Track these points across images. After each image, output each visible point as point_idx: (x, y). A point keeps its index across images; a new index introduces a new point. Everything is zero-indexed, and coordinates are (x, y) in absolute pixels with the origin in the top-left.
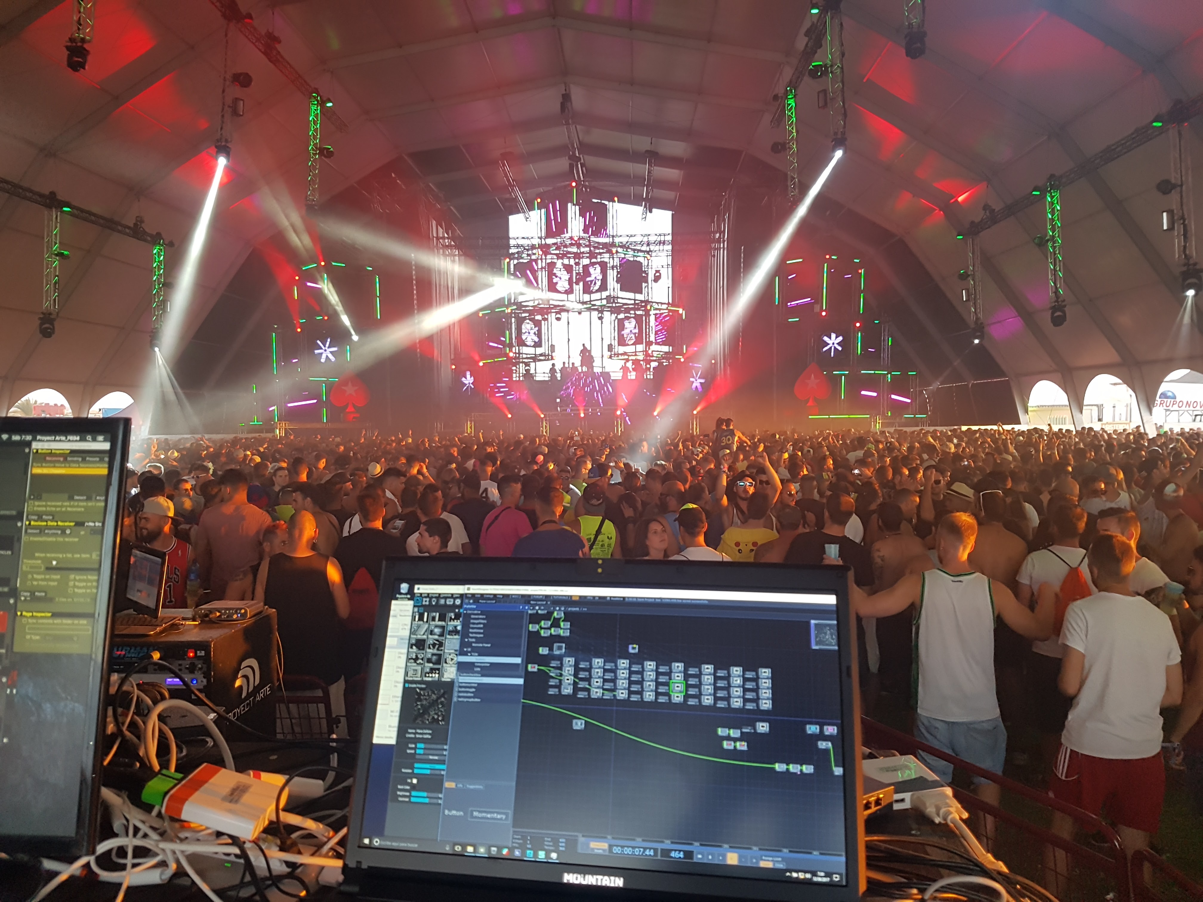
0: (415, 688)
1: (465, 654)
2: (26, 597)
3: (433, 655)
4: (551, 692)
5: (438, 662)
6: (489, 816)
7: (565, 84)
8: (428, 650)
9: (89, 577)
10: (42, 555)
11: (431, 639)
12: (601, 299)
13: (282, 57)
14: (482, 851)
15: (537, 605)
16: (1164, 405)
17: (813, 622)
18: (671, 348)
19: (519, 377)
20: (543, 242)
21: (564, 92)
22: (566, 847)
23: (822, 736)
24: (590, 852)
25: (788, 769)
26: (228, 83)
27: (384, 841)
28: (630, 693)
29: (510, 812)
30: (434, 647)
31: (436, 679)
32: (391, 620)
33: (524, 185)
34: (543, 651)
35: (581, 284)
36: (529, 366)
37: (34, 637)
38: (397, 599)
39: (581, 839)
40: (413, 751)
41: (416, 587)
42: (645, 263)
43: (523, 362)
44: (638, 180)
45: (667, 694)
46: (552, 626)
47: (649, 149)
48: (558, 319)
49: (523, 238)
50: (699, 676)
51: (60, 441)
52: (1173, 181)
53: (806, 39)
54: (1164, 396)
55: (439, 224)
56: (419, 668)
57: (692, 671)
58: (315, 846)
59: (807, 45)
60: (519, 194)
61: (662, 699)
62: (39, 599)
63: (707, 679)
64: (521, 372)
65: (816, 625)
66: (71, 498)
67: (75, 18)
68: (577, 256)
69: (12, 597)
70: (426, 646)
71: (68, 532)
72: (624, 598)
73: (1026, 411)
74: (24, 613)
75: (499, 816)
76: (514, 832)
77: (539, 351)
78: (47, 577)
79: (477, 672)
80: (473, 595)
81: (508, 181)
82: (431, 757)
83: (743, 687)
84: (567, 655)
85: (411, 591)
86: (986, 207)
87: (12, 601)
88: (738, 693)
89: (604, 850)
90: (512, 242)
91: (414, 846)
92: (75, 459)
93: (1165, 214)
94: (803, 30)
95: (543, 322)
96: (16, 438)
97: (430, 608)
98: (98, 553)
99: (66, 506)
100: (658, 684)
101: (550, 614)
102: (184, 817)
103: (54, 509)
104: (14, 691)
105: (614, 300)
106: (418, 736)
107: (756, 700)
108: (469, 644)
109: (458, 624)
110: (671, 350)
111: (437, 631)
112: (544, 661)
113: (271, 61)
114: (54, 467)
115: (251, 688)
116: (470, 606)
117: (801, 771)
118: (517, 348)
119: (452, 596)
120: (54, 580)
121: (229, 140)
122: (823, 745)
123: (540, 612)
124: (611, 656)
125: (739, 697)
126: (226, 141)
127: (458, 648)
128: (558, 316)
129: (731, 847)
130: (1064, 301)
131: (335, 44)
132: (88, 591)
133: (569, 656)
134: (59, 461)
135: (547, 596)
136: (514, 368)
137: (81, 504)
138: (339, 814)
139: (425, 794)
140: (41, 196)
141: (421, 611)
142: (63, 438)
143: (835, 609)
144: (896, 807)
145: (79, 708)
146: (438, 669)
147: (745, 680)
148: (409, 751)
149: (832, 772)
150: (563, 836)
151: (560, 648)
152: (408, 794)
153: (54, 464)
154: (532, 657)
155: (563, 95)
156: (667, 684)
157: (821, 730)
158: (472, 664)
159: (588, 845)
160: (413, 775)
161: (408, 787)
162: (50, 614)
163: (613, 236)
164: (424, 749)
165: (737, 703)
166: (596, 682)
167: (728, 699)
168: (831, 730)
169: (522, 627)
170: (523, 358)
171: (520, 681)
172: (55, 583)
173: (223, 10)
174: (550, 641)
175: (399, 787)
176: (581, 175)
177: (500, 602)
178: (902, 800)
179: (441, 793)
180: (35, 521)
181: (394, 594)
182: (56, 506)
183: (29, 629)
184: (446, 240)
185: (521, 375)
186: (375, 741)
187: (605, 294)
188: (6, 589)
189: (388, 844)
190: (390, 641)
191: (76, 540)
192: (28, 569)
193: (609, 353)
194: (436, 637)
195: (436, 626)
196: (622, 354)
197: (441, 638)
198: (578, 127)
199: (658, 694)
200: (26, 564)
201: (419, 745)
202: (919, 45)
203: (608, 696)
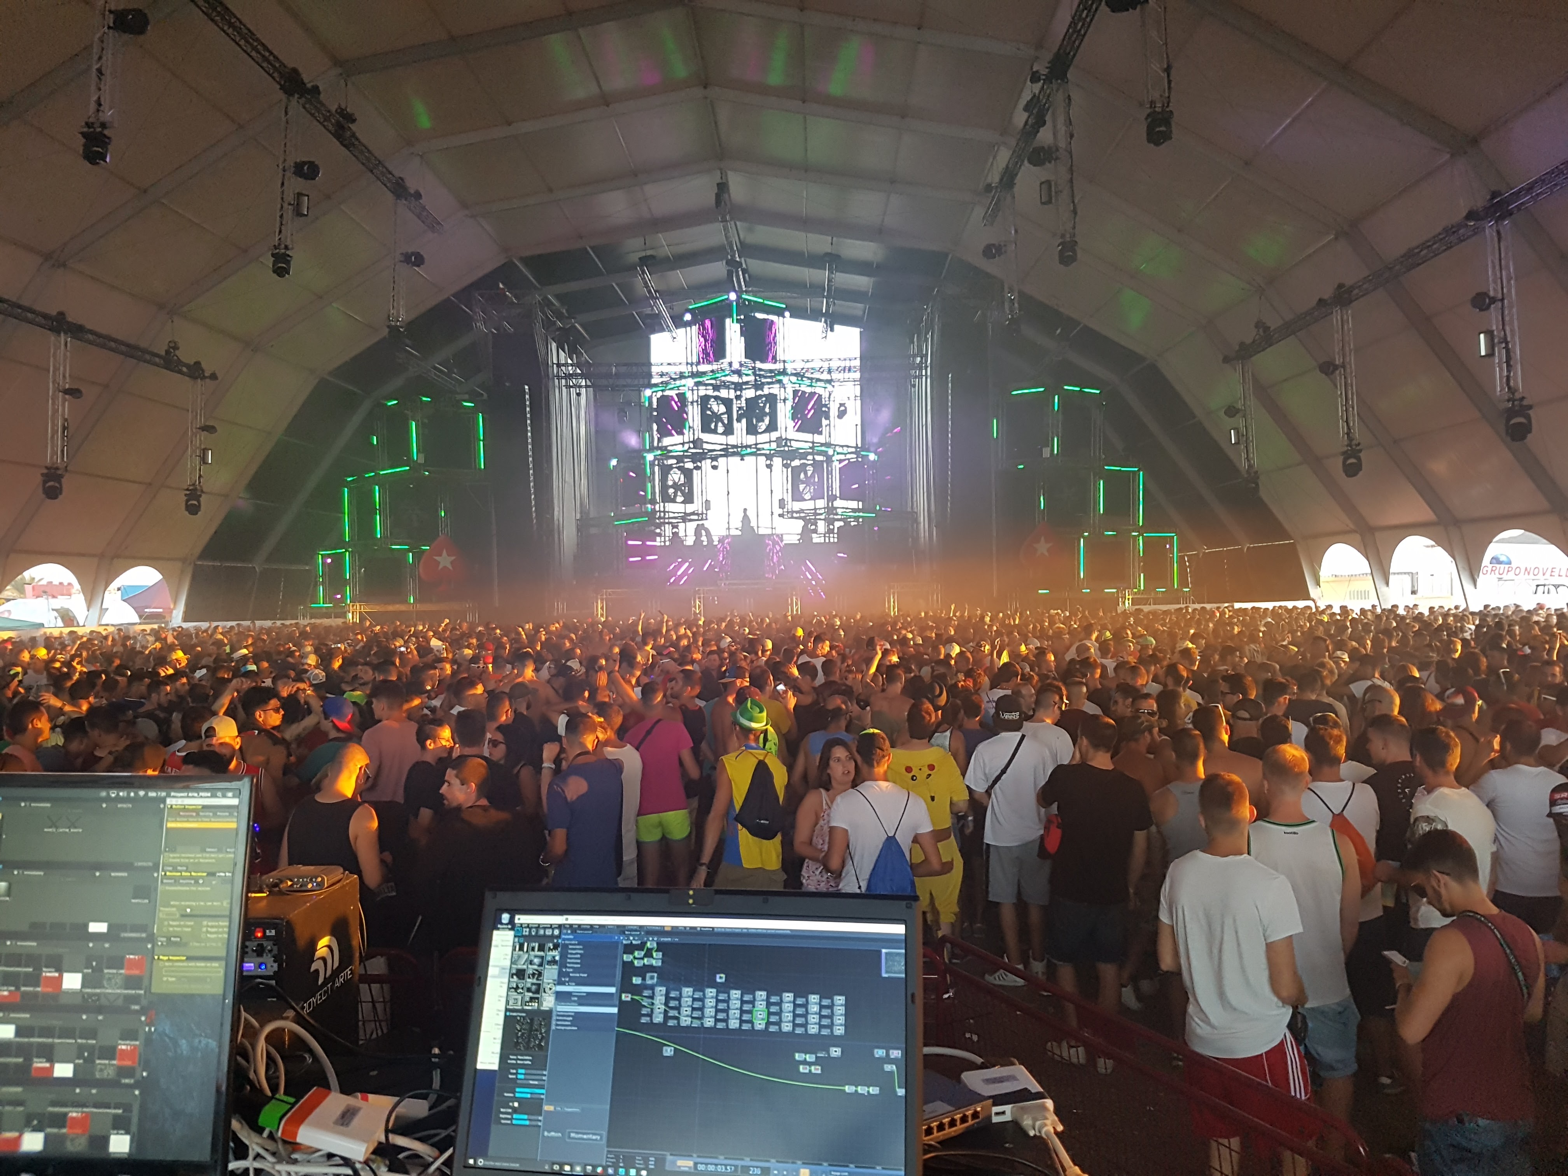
0: (516, 1016)
1: (563, 983)
2: (162, 942)
3: (533, 984)
4: (644, 1020)
5: (537, 992)
6: (585, 1137)
7: (721, 170)
8: (528, 980)
9: (221, 923)
10: (177, 903)
11: (531, 969)
12: (770, 442)
13: (357, 139)
14: (578, 1169)
15: (631, 935)
16: (1497, 572)
17: (884, 951)
18: (860, 503)
19: (665, 542)
20: (695, 370)
21: (719, 181)
22: (655, 1165)
23: (888, 1060)
24: (677, 1169)
25: (856, 1091)
26: (288, 174)
27: (488, 1160)
28: (717, 1020)
29: (605, 1134)
30: (533, 977)
31: (536, 1008)
32: (493, 950)
33: (670, 295)
34: (637, 980)
35: (744, 421)
36: (677, 527)
37: (170, 979)
38: (498, 929)
39: (669, 1158)
40: (514, 1077)
41: (517, 917)
42: (825, 395)
43: (669, 523)
44: (815, 290)
45: (750, 1022)
46: (646, 956)
47: (829, 251)
48: (715, 467)
49: (669, 364)
50: (779, 1004)
51: (193, 797)
52: (1492, 294)
53: (1026, 115)
54: (1496, 560)
55: (560, 346)
56: (520, 997)
57: (774, 999)
58: (422, 1166)
59: (1026, 123)
60: (663, 308)
61: (745, 1027)
62: (175, 943)
63: (788, 1007)
64: (667, 534)
65: (886, 953)
66: (204, 851)
67: (95, 98)
68: (738, 387)
69: (149, 942)
70: (526, 976)
71: (201, 881)
72: (713, 928)
73: (1318, 583)
74: (161, 957)
75: (594, 1137)
76: (608, 1151)
77: (690, 508)
78: (182, 923)
79: (574, 1001)
80: (571, 926)
81: (650, 292)
82: (531, 1082)
83: (819, 1014)
84: (659, 984)
85: (511, 921)
86: (1259, 324)
87: (149, 946)
88: (815, 1020)
89: (690, 1167)
90: (655, 370)
91: (516, 1166)
92: (207, 814)
93: (1482, 336)
94: (1023, 102)
95: (695, 471)
96: (152, 794)
97: (529, 938)
98: (229, 901)
99: (199, 858)
100: (742, 1012)
101: (643, 944)
102: (299, 1140)
103: (187, 860)
104: (153, 1029)
105: (786, 443)
106: (519, 1062)
107: (831, 1026)
108: (567, 974)
109: (556, 954)
110: (861, 507)
111: (536, 961)
112: (637, 990)
113: (344, 146)
114: (188, 821)
115: (329, 972)
116: (568, 936)
117: (868, 1092)
118: (662, 504)
119: (551, 927)
120: (188, 926)
121: (290, 246)
122: (888, 1068)
123: (634, 942)
124: (699, 986)
125: (816, 1024)
126: (286, 248)
127: (556, 977)
128: (714, 463)
129: (804, 1163)
130: (1359, 444)
131: (425, 121)
132: (220, 936)
133: (661, 986)
134: (192, 816)
135: (641, 927)
136: (658, 531)
137: (213, 855)
138: (444, 1133)
139: (526, 1117)
140: (45, 316)
141: (522, 940)
142: (196, 795)
143: (903, 938)
144: (995, 1119)
145: (213, 1044)
146: (538, 998)
147: (822, 1007)
148: (510, 1076)
149: (895, 1092)
150: (652, 1155)
151: (652, 978)
152: (509, 1117)
153: (188, 819)
154: (626, 986)
155: (718, 184)
156: (750, 1012)
157: (888, 1054)
158: (569, 994)
159: (674, 1163)
160: (515, 1099)
161: (510, 1110)
162: (184, 958)
163: (784, 362)
164: (525, 1074)
165: (813, 1029)
166: (686, 1011)
167: (805, 1025)
168: (896, 1054)
169: (616, 957)
170: (669, 518)
171: (615, 1010)
172: (189, 929)
173: (283, 83)
174: (643, 971)
175: (502, 1110)
176: (743, 284)
177: (596, 932)
178: (1003, 1113)
179: (541, 1115)
180: (170, 871)
181: (496, 924)
182: (188, 858)
183: (166, 971)
184: (570, 368)
185: (667, 539)
186: (479, 1066)
187: (774, 435)
188: (144, 935)
189: (491, 1164)
190: (492, 971)
191: (208, 889)
192: (165, 917)
193: (781, 511)
194: (536, 967)
195: (536, 956)
196: (797, 512)
197: (540, 968)
198: (738, 223)
199: (742, 1021)
200: (162, 912)
201: (520, 1071)
202: (1163, 129)
203: (696, 1024)
